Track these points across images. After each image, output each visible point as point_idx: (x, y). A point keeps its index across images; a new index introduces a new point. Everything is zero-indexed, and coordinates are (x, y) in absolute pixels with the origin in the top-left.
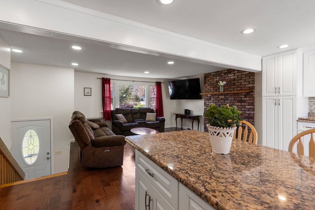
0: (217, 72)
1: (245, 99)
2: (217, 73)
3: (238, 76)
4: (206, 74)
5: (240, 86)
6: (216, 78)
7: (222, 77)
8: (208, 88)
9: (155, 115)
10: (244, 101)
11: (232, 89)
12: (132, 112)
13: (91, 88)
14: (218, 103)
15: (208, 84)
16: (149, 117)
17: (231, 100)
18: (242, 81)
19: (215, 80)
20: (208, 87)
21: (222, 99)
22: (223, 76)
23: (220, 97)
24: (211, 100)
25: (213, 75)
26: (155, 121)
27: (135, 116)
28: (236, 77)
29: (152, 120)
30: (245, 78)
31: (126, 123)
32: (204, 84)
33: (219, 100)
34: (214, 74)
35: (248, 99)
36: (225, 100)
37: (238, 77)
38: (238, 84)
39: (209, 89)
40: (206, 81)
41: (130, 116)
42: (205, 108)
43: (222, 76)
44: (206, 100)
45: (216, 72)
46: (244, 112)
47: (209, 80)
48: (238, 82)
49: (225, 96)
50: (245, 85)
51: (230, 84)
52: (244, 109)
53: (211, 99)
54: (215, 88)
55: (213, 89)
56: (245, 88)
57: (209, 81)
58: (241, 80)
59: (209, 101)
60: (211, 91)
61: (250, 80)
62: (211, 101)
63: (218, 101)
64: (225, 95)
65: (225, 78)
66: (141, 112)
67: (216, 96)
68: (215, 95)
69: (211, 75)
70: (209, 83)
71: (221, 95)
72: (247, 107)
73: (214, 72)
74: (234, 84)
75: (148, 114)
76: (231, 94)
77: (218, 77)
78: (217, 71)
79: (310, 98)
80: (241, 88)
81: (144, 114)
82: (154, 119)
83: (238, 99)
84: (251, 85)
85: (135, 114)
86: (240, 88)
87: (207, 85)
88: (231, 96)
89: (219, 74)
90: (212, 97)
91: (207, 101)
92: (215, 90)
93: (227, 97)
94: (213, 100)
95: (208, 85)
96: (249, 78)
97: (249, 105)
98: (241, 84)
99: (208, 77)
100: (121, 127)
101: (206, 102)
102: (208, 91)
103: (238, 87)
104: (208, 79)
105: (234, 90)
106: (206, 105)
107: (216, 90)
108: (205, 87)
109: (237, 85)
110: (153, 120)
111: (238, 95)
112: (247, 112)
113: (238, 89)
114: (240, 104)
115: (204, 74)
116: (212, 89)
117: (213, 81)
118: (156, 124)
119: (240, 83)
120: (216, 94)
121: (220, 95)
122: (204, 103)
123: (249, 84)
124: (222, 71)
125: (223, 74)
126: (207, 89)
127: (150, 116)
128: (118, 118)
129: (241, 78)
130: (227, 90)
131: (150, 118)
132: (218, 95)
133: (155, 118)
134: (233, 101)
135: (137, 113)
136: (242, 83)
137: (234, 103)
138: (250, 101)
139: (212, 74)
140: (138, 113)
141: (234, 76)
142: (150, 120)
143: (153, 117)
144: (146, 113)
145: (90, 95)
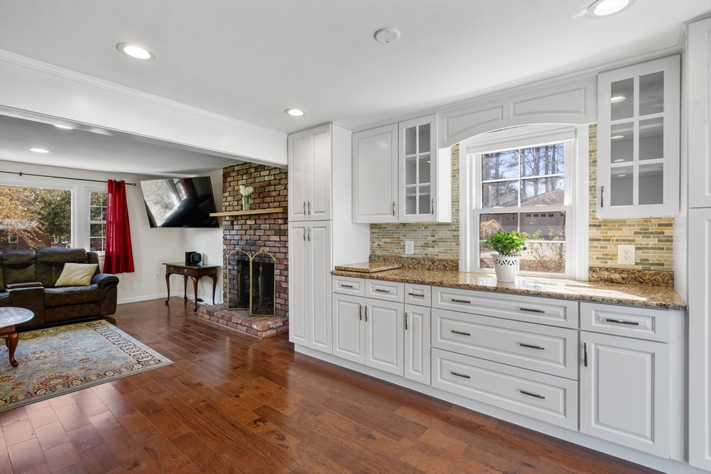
0: (243, 164)
3: (274, 175)
4: (226, 168)
5: (278, 198)
8: (229, 202)
9: (91, 268)
10: (284, 233)
11: (266, 205)
12: (7, 262)
14: (246, 237)
15: (229, 192)
16: (69, 274)
17: (265, 230)
18: (280, 187)
20: (229, 199)
21: (250, 227)
22: (252, 176)
23: (249, 222)
24: (233, 229)
25: (238, 171)
26: (88, 284)
28: (272, 178)
29: (77, 283)
30: (284, 181)
32: (224, 192)
33: (246, 230)
34: (238, 168)
36: (256, 230)
37: (275, 179)
38: (274, 194)
39: (231, 203)
40: (227, 184)
42: (225, 247)
43: (251, 173)
44: (226, 230)
47: (230, 182)
48: (275, 190)
49: (255, 220)
53: (236, 227)
57: (230, 186)
58: (280, 184)
59: (231, 232)
62: (234, 232)
63: (246, 233)
64: (255, 217)
65: (255, 178)
66: (43, 263)
68: (240, 218)
69: (234, 171)
70: (230, 189)
71: (250, 219)
73: (238, 165)
74: (269, 194)
78: (244, 162)
79: (373, 226)
80: (279, 202)
81: (54, 268)
82: (86, 280)
83: (275, 227)
86: (278, 204)
87: (227, 194)
88: (265, 219)
89: (247, 169)
90: (236, 222)
91: (227, 232)
93: (259, 222)
94: (237, 230)
95: (229, 194)
98: (279, 195)
99: (230, 176)
101: (226, 235)
102: (229, 208)
103: (275, 201)
104: (229, 179)
105: (269, 207)
106: (226, 242)
108: (224, 200)
109: (274, 197)
110: (81, 284)
111: (275, 219)
113: (275, 204)
114: (277, 238)
115: (223, 169)
116: (235, 203)
117: (237, 185)
118: (90, 292)
119: (278, 192)
120: (241, 216)
121: (249, 217)
122: (224, 238)
125: (252, 170)
127: (74, 271)
129: (280, 179)
130: (259, 208)
131: (72, 277)
132: (245, 218)
133: (88, 278)
134: (268, 233)
136: (281, 193)
137: (269, 235)
139: (236, 168)
140: (30, 265)
141: (269, 175)
142: (71, 283)
143: (83, 273)
144: (63, 265)
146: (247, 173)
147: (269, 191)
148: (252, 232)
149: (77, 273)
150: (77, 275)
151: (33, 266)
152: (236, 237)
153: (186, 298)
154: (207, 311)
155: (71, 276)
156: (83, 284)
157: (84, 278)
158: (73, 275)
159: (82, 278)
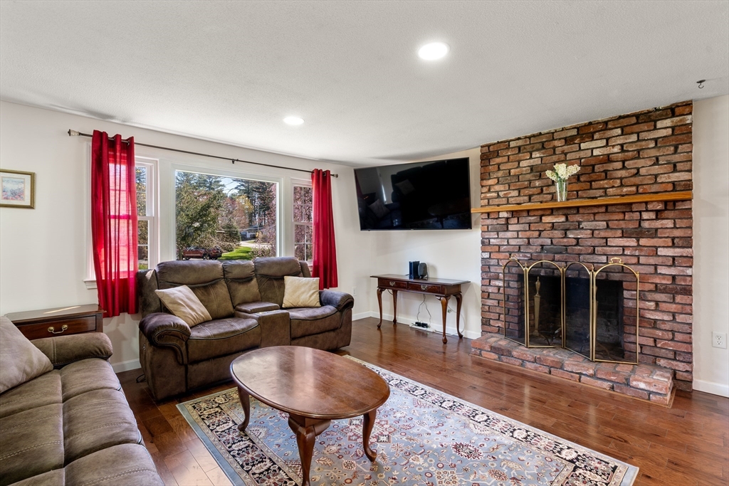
0: (534, 136)
1: (658, 224)
2: (533, 140)
3: (622, 145)
4: (489, 146)
5: (637, 180)
6: (531, 158)
7: (554, 154)
8: (498, 192)
9: (313, 283)
10: (654, 233)
11: (600, 192)
12: (230, 276)
13: (32, 175)
14: (540, 241)
15: (498, 178)
16: (294, 292)
17: (593, 231)
18: (640, 163)
19: (523, 164)
20: (497, 188)
21: (553, 227)
22: (558, 151)
23: (546, 219)
24: (507, 230)
25: (519, 148)
26: (318, 304)
27: (242, 291)
28: (617, 149)
29: (307, 303)
30: (654, 153)
31: (205, 322)
32: (482, 179)
33: (541, 231)
34: (520, 143)
35: (669, 223)
36: (568, 230)
37: (623, 150)
38: (623, 173)
39: (501, 194)
40: (490, 167)
41: (222, 290)
42: (486, 255)
43: (554, 148)
44: (488, 231)
45: (530, 138)
46: (651, 269)
47: (499, 165)
48: (624, 167)
49: (567, 215)
50: (656, 176)
51: (590, 174)
52: (652, 261)
53: (510, 227)
54: (527, 192)
55: (519, 195)
56: (655, 188)
57: (499, 169)
58: (638, 158)
59: (501, 235)
60: (510, 200)
61: (676, 158)
62: (509, 234)
63: (540, 235)
64: (566, 212)
65: (566, 154)
66: (263, 276)
67: (529, 215)
68: (525, 214)
69: (508, 148)
70: (500, 174)
71: (552, 214)
72: (661, 252)
73: (519, 139)
74: (606, 175)
75: (290, 281)
76: (596, 210)
77: (536, 154)
78: (535, 133)
80: (637, 186)
81: (275, 283)
82: (315, 300)
83: (623, 224)
84: (682, 176)
85: (240, 283)
86: (634, 189)
87: (491, 182)
88: (595, 214)
89: (543, 143)
90: (515, 220)
91: (494, 235)
92: (526, 198)
93: (576, 218)
94: (518, 231)
95: (496, 181)
96: (676, 152)
97: (674, 246)
98: (637, 174)
99: (498, 156)
100: (183, 348)
101: (489, 239)
102: (497, 201)
103: (622, 185)
104: (498, 160)
105: (606, 195)
106: (489, 248)
107: (530, 196)
108: (485, 190)
109: (621, 179)
110: (311, 304)
111: (624, 213)
112: (662, 270)
113: (625, 189)
114: (633, 242)
115: (482, 147)
116: (515, 193)
117: (519, 167)
118: (324, 317)
119: (635, 171)
120: (528, 211)
121: (549, 212)
122: (483, 243)
123: (675, 170)
124: (556, 131)
125: (557, 143)
126: (495, 195)
127: (298, 288)
128: (170, 306)
129: (638, 151)
130: (578, 197)
131: (299, 297)
132: (539, 213)
133: (316, 296)
134: (603, 234)
135: (247, 280)
136: (643, 171)
137: (606, 238)
138: (677, 233)
139: (512, 144)
140: (252, 280)
141: (606, 146)
142: (300, 304)
143: (310, 290)
144: (283, 279)
145: (28, 203)
146: (543, 148)
147: (606, 172)
148: (558, 234)
149: (303, 290)
150: (303, 293)
151: (255, 280)
152: (512, 242)
153: (395, 321)
154: (491, 347)
155: (297, 294)
156: (313, 305)
157: (313, 297)
158: (300, 292)
159: (311, 296)
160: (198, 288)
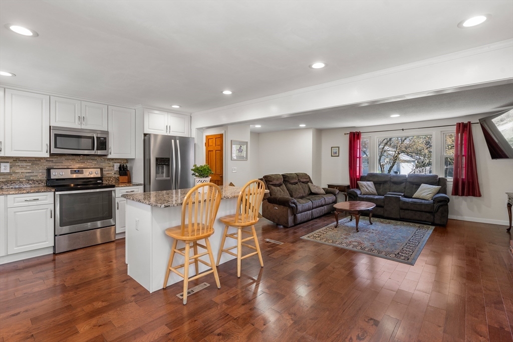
9: (435, 189)
13: (339, 147)
16: (421, 191)
26: (430, 199)
29: (424, 198)
31: (374, 195)
66: (410, 182)
75: (423, 186)
81: (415, 186)
82: (430, 197)
85: (396, 184)
110: (426, 198)
128: (360, 187)
131: (421, 194)
135: (400, 183)
142: (420, 197)
143: (429, 192)
144: (420, 185)
145: (337, 155)
149: (425, 191)
151: (404, 183)
158: (423, 192)
159: (428, 195)
160: (377, 183)
